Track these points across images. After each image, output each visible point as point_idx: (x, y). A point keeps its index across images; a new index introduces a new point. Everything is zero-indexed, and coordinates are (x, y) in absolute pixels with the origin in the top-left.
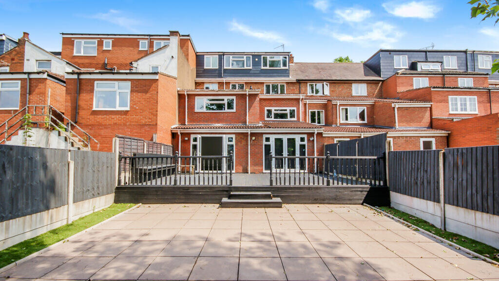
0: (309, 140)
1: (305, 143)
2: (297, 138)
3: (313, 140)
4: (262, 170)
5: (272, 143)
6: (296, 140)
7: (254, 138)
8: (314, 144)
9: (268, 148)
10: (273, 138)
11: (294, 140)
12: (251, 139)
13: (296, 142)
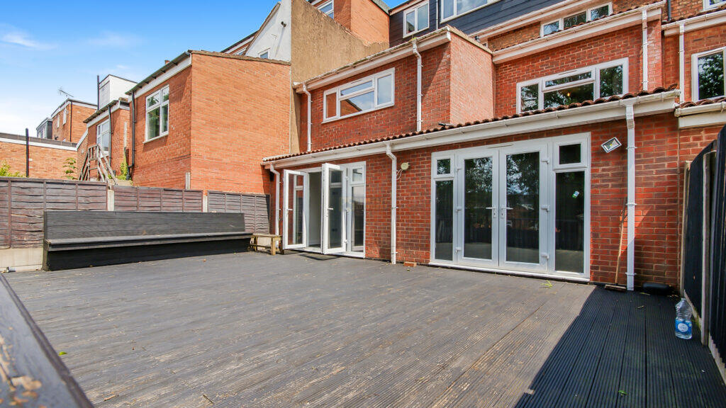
0: (598, 154)
1: (585, 164)
2: (548, 151)
3: (622, 151)
4: (428, 256)
5: (457, 176)
6: (542, 158)
7: (405, 166)
8: (625, 168)
9: (445, 190)
10: (458, 159)
11: (533, 158)
12: (399, 168)
13: (542, 167)
